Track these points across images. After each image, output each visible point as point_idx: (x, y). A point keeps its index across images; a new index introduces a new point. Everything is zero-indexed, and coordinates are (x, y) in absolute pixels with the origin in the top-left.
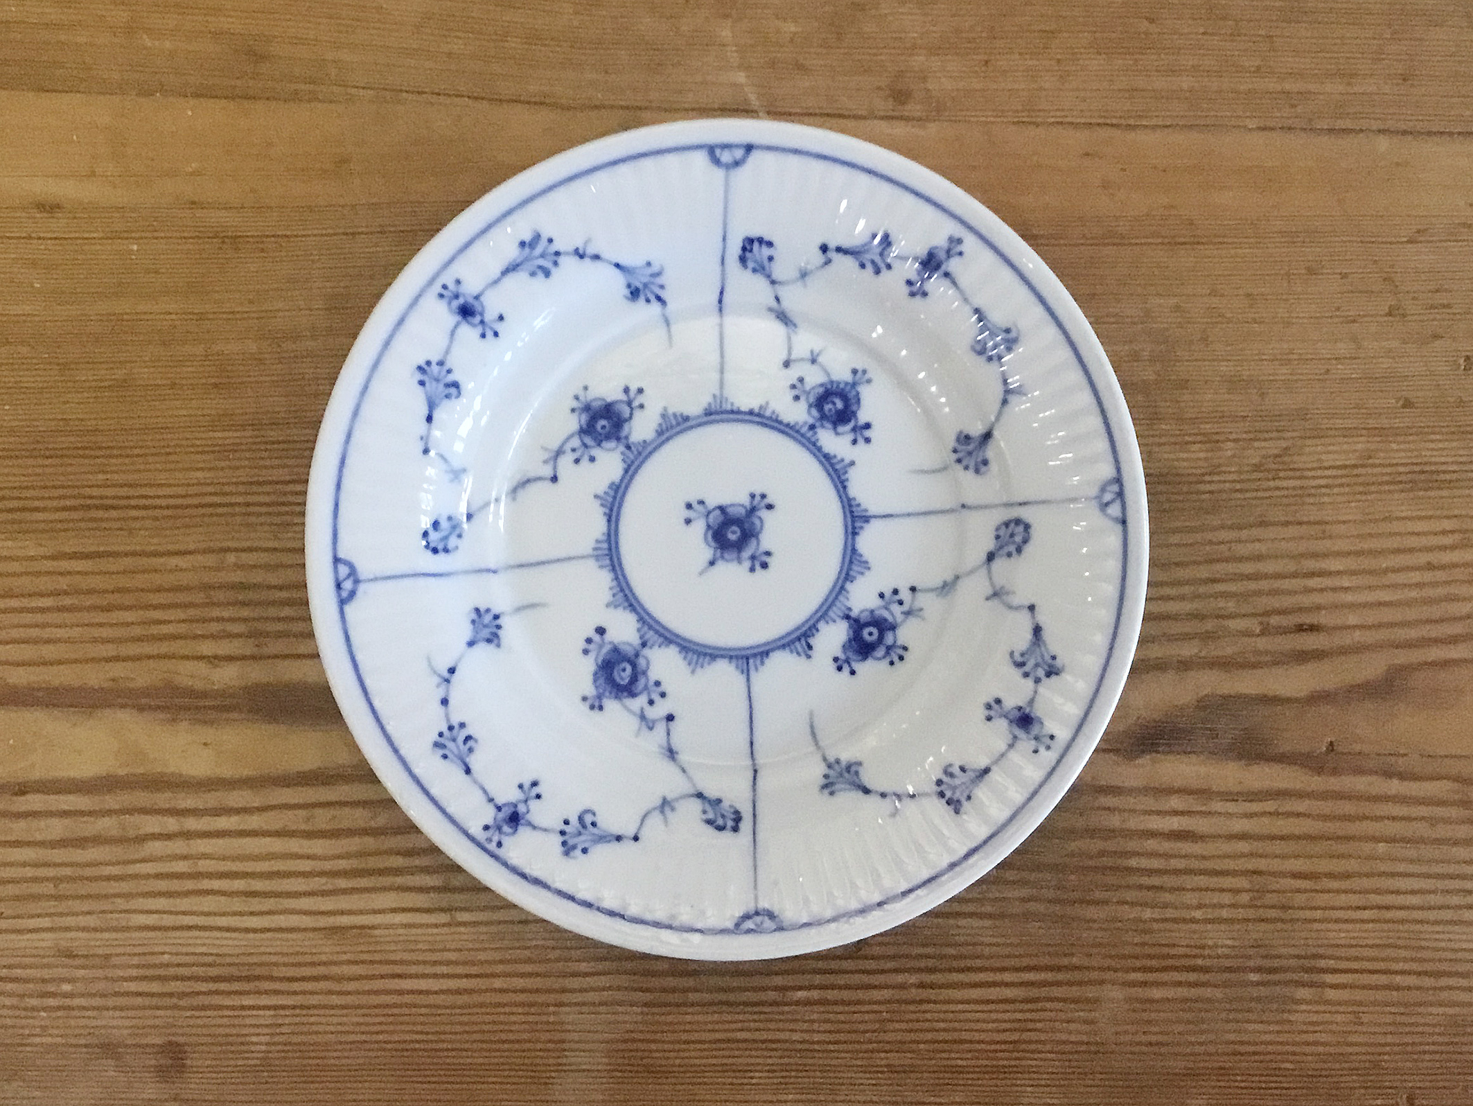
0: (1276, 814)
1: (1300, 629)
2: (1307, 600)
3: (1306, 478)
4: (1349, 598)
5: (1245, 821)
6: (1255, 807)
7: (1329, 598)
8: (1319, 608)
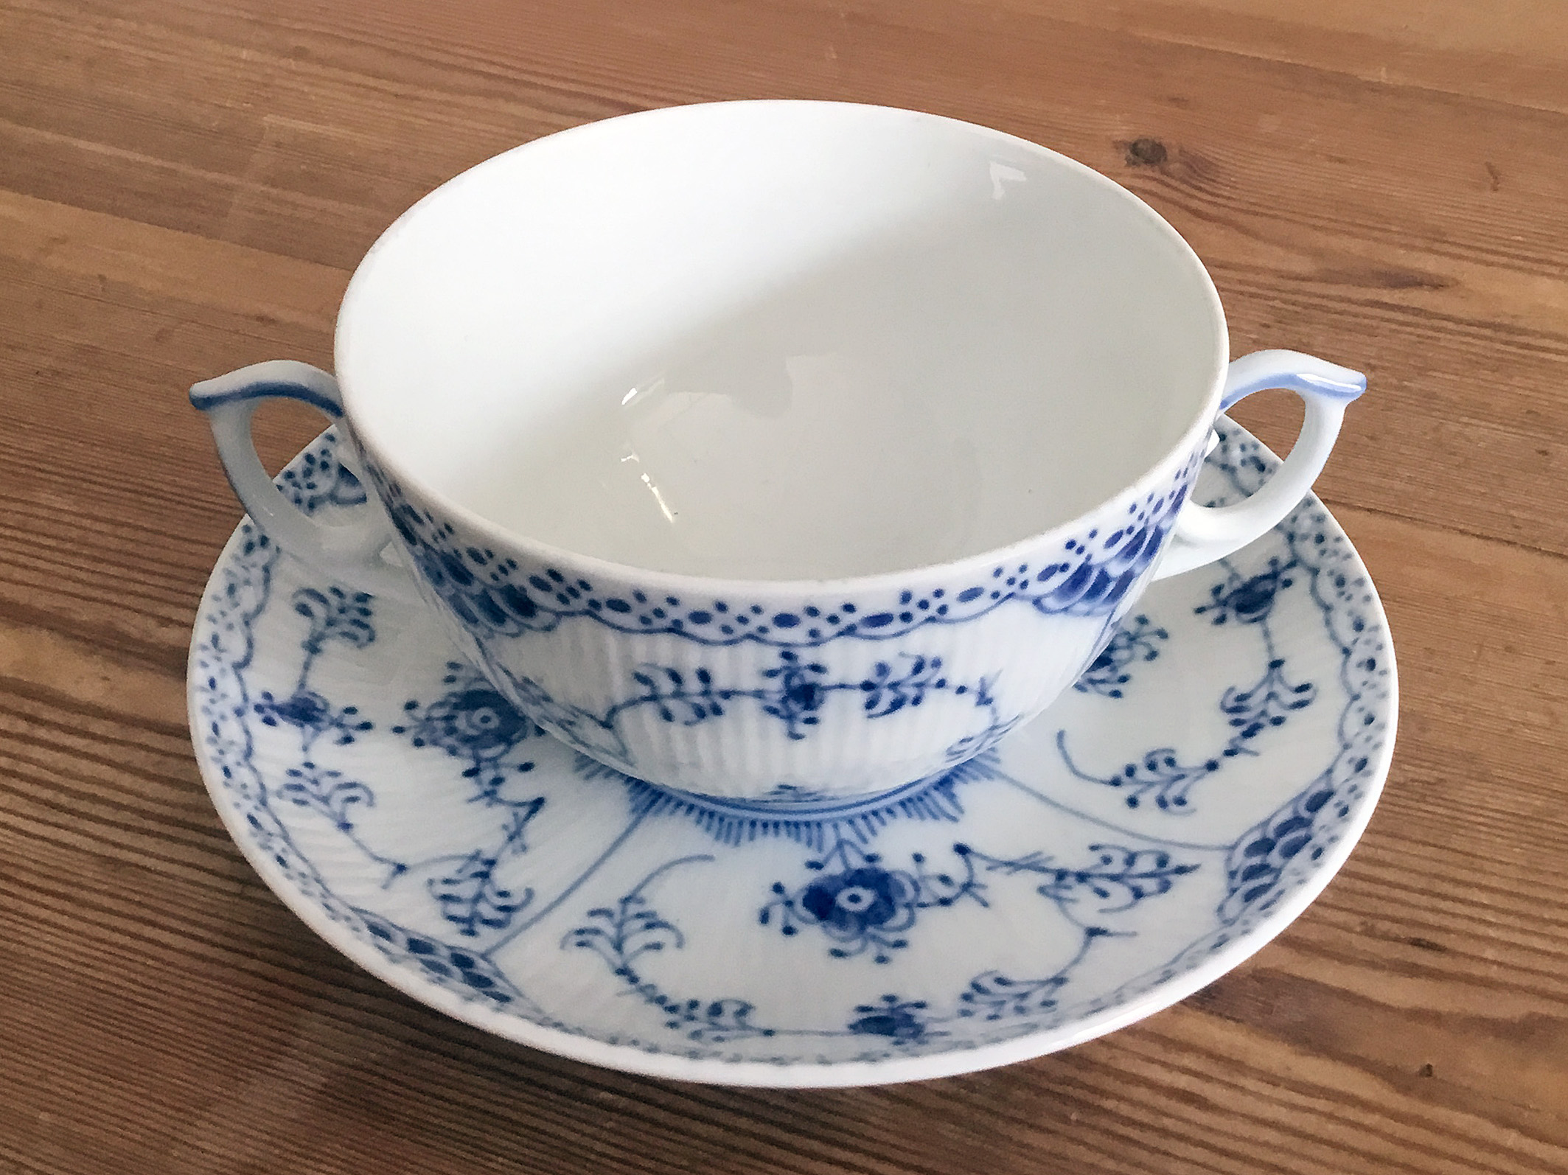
0: (1330, 1117)
1: (1417, 943)
2: (1432, 919)
3: (1461, 811)
4: (1492, 933)
5: (1283, 1110)
6: (1301, 1100)
7: (1462, 925)
8: (1447, 930)
